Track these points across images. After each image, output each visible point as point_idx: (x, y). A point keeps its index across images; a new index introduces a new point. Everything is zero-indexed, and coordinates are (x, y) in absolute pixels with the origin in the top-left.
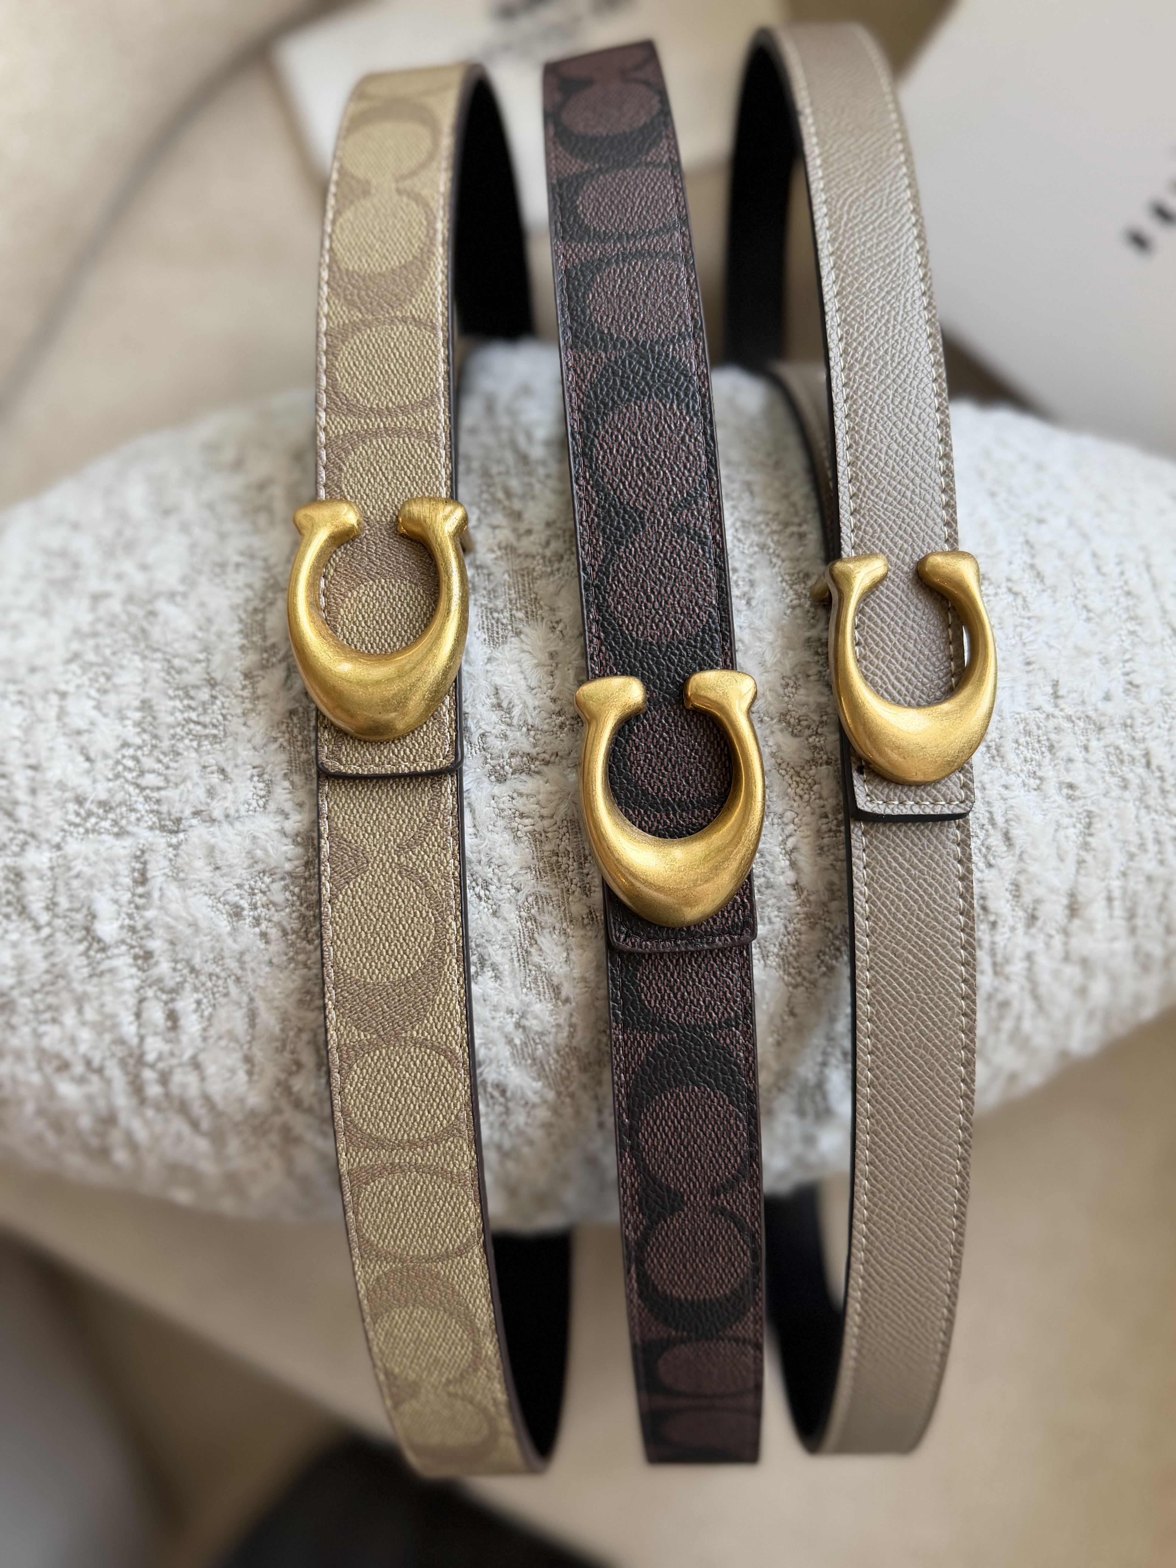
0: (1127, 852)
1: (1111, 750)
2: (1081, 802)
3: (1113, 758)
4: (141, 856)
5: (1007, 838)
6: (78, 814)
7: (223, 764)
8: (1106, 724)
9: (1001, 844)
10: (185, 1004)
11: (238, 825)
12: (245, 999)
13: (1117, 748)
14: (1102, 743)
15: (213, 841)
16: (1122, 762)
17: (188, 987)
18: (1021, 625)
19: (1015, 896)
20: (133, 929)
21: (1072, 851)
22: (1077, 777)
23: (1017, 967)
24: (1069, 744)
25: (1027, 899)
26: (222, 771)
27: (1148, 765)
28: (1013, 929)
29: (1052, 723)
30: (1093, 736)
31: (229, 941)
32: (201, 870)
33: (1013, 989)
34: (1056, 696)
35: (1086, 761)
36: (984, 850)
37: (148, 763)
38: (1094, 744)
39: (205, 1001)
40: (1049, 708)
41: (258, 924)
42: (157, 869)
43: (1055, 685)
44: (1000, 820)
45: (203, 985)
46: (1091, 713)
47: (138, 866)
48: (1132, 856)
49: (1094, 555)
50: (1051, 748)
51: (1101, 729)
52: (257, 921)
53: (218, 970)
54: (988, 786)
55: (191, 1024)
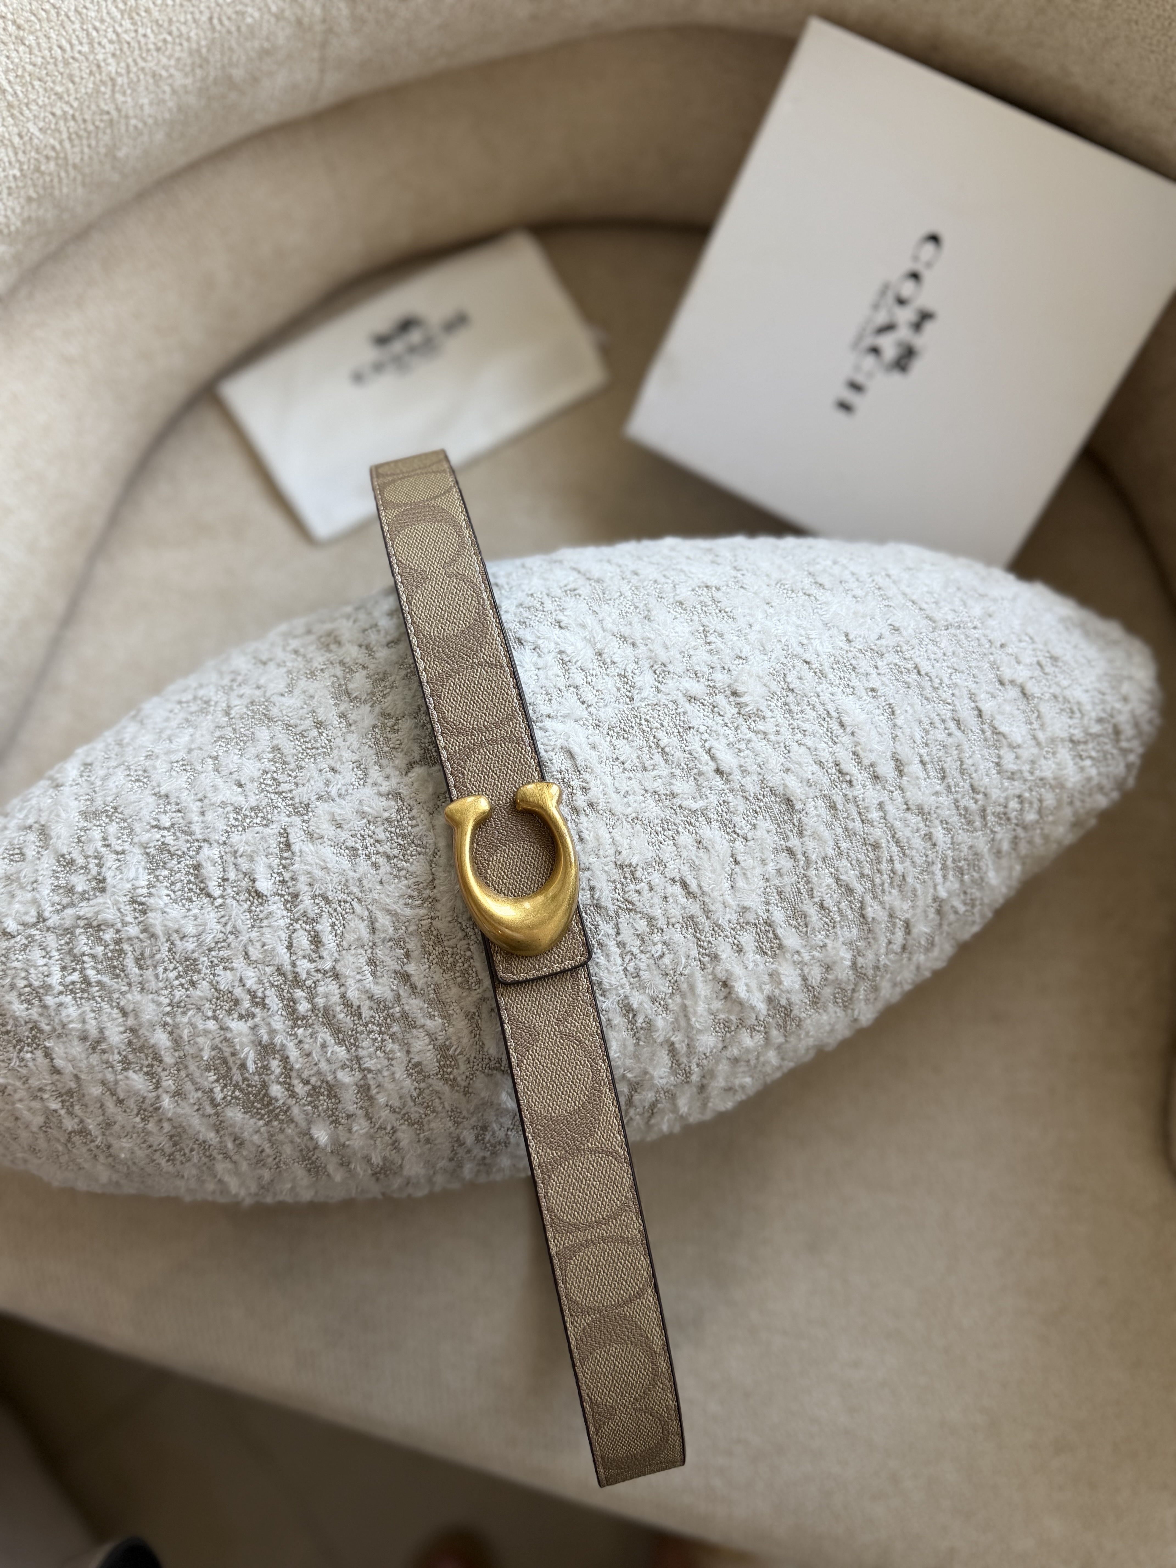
0: (924, 729)
1: (892, 666)
2: (883, 698)
3: (895, 671)
4: (285, 833)
5: (842, 725)
6: (237, 819)
7: (333, 764)
8: (884, 651)
9: (839, 728)
10: (324, 927)
11: (347, 798)
12: (366, 913)
13: (896, 664)
14: (885, 663)
15: (333, 810)
16: (901, 672)
17: (325, 915)
18: (817, 608)
19: (859, 763)
20: (283, 882)
21: (886, 730)
22: (875, 682)
23: (875, 815)
24: (864, 665)
25: (866, 762)
26: (333, 770)
27: (919, 673)
28: (864, 786)
29: (850, 655)
30: (878, 660)
31: (351, 873)
32: (327, 829)
33: (878, 833)
34: (849, 641)
35: (879, 674)
36: (829, 734)
37: (281, 777)
38: (880, 664)
39: (337, 922)
40: (846, 647)
41: (370, 858)
42: (297, 837)
43: (847, 635)
44: (834, 714)
45: (335, 910)
46: (873, 647)
47: (283, 840)
48: (927, 732)
49: (853, 574)
50: (854, 669)
51: (882, 655)
52: (369, 857)
53: (345, 896)
54: (821, 694)
55: (329, 941)
